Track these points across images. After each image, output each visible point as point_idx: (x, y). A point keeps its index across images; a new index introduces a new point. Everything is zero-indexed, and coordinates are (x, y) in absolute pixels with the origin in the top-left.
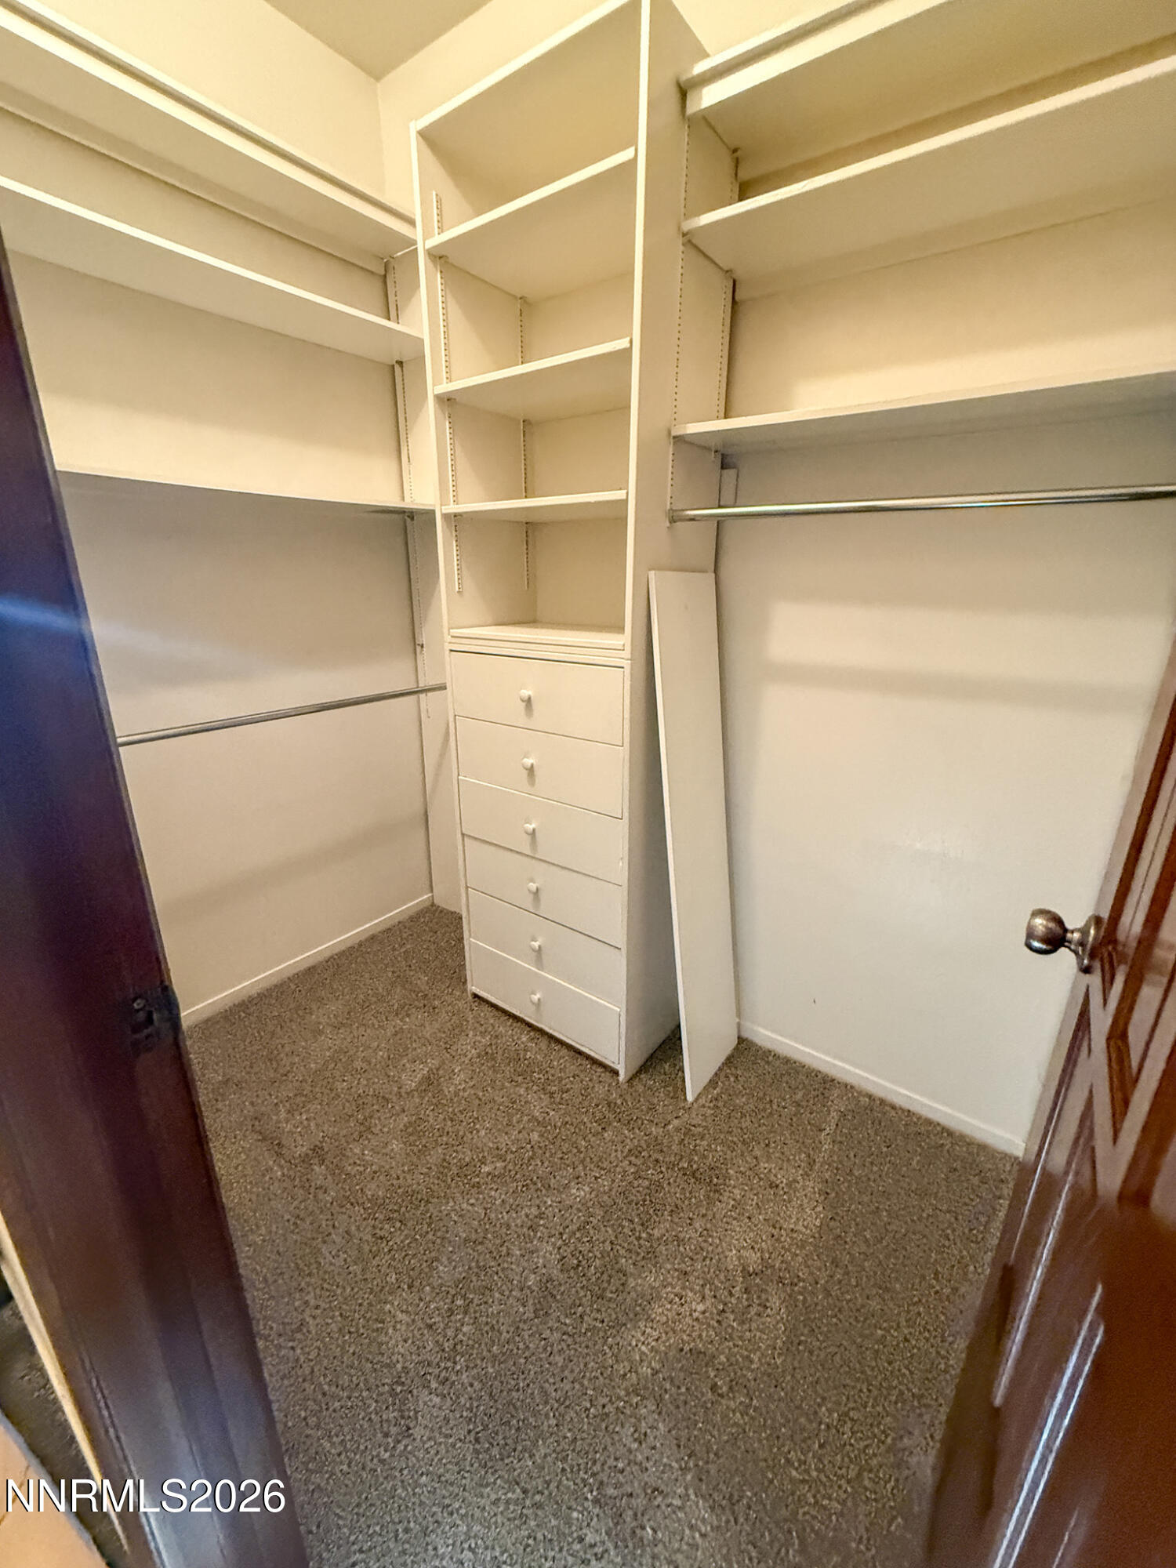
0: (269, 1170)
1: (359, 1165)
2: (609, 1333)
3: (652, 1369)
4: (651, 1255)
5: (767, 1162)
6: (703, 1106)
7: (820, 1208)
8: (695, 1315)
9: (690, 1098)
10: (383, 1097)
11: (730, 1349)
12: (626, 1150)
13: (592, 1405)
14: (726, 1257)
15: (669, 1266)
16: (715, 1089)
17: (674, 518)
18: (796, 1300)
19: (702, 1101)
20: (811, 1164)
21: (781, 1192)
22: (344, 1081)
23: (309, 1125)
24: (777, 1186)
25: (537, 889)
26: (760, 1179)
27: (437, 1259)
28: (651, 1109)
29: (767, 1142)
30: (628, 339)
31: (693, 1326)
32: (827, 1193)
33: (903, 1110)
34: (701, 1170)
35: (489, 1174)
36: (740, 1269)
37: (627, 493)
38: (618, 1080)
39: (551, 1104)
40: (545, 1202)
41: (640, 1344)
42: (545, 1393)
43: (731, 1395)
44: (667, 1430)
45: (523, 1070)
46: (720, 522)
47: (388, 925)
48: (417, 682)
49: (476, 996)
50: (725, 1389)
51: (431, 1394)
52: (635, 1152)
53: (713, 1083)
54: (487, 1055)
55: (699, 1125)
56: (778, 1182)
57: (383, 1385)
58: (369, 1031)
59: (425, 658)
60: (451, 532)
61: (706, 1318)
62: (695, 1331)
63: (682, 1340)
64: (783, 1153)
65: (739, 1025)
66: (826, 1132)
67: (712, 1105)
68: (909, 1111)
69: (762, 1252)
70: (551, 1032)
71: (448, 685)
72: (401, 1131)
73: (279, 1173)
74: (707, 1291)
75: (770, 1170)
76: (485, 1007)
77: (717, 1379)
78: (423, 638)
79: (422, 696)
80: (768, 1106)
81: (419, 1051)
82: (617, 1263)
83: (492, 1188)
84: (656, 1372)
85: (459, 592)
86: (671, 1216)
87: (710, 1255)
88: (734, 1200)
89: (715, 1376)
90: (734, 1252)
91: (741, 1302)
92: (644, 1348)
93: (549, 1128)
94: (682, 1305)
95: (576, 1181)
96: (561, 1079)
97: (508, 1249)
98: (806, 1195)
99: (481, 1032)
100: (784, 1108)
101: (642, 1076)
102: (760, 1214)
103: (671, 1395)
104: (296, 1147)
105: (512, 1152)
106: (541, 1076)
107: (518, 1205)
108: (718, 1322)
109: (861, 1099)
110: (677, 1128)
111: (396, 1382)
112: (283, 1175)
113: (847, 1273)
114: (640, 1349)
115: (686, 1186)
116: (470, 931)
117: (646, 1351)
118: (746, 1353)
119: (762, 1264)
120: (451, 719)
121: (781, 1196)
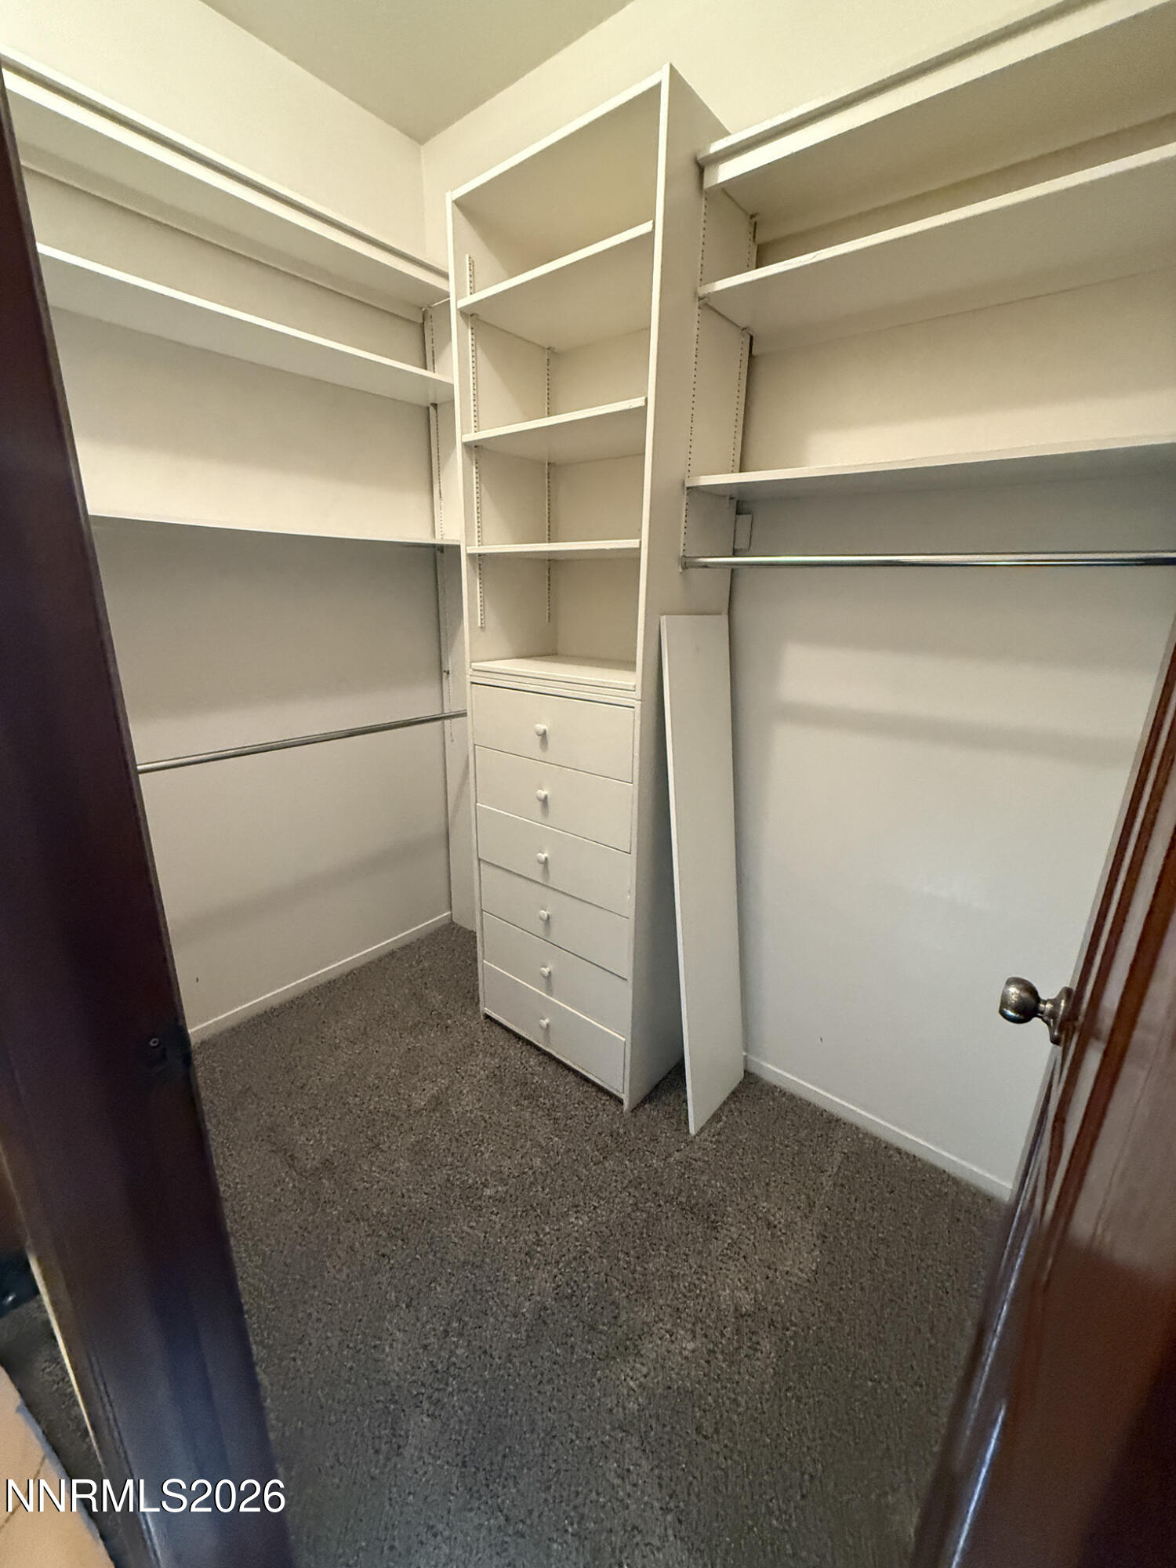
0: (281, 1181)
1: (367, 1182)
2: (598, 1366)
3: (639, 1405)
4: (645, 1291)
5: (766, 1201)
6: (706, 1140)
7: (817, 1252)
8: (686, 1353)
9: (693, 1131)
10: (393, 1115)
11: (718, 1390)
12: (626, 1182)
13: (577, 1437)
14: (719, 1296)
15: (661, 1302)
16: (717, 1122)
17: (687, 564)
18: (788, 1344)
19: (705, 1135)
20: (811, 1205)
21: (779, 1233)
22: (356, 1096)
23: (321, 1139)
24: (775, 1227)
25: (548, 918)
26: (759, 1219)
27: (435, 1280)
28: (653, 1140)
29: (767, 1180)
30: (644, 398)
31: (682, 1365)
32: (826, 1237)
33: (907, 1154)
34: (700, 1205)
35: (490, 1197)
36: (732, 1309)
37: (640, 542)
38: (622, 1109)
39: (555, 1130)
40: (543, 1229)
41: (629, 1379)
42: (533, 1422)
43: (715, 1437)
44: (650, 1467)
45: (530, 1094)
46: (734, 569)
47: (407, 941)
48: (443, 710)
49: (487, 1017)
50: (710, 1430)
51: (422, 1414)
52: (636, 1183)
53: (716, 1117)
54: (495, 1077)
55: (700, 1159)
56: (776, 1223)
57: (378, 1402)
58: (383, 1047)
59: (450, 685)
60: (475, 571)
61: (696, 1357)
62: (684, 1370)
63: (671, 1378)
64: (782, 1193)
65: (746, 1059)
66: (829, 1173)
67: (714, 1139)
68: (914, 1156)
69: (756, 1293)
70: (557, 1056)
71: (469, 714)
72: (408, 1149)
73: (291, 1185)
74: (698, 1329)
75: (769, 1210)
76: (497, 1030)
77: (702, 1420)
78: (449, 665)
79: (447, 722)
80: (770, 1143)
81: (430, 1069)
82: (611, 1295)
83: (492, 1213)
84: (642, 1409)
85: (481, 627)
86: (667, 1251)
87: (704, 1293)
88: (731, 1238)
89: (701, 1417)
90: (728, 1291)
91: (732, 1344)
92: (631, 1383)
93: (552, 1153)
94: (673, 1342)
95: (575, 1209)
96: (565, 1106)
97: (504, 1274)
98: (803, 1238)
99: (491, 1054)
100: (787, 1146)
101: (647, 1106)
102: (755, 1254)
103: (656, 1434)
104: (307, 1159)
105: (513, 1177)
106: (547, 1101)
107: (516, 1231)
108: (708, 1362)
109: (867, 1141)
110: (677, 1161)
111: (390, 1400)
112: (294, 1186)
113: (840, 1321)
114: (628, 1384)
115: (684, 1222)
116: (483, 952)
117: (634, 1387)
118: (733, 1396)
119: (755, 1305)
120: (471, 748)
121: (779, 1237)
